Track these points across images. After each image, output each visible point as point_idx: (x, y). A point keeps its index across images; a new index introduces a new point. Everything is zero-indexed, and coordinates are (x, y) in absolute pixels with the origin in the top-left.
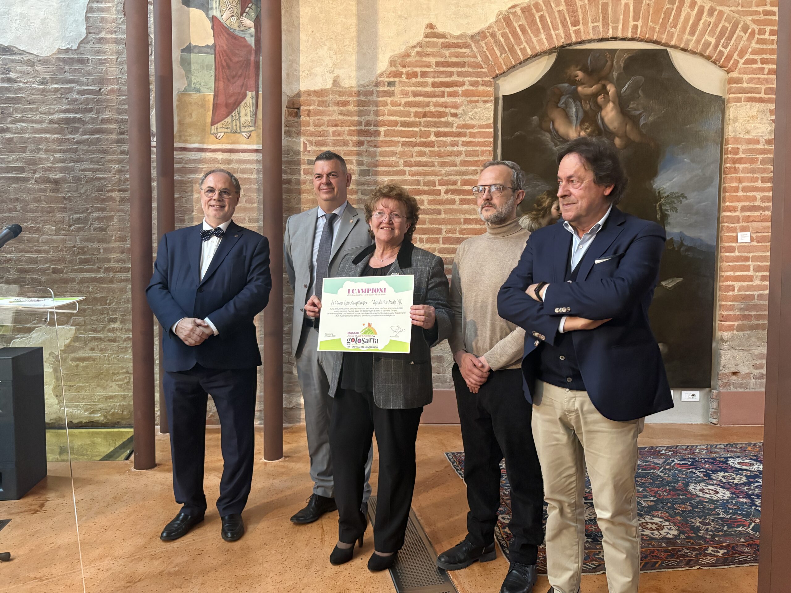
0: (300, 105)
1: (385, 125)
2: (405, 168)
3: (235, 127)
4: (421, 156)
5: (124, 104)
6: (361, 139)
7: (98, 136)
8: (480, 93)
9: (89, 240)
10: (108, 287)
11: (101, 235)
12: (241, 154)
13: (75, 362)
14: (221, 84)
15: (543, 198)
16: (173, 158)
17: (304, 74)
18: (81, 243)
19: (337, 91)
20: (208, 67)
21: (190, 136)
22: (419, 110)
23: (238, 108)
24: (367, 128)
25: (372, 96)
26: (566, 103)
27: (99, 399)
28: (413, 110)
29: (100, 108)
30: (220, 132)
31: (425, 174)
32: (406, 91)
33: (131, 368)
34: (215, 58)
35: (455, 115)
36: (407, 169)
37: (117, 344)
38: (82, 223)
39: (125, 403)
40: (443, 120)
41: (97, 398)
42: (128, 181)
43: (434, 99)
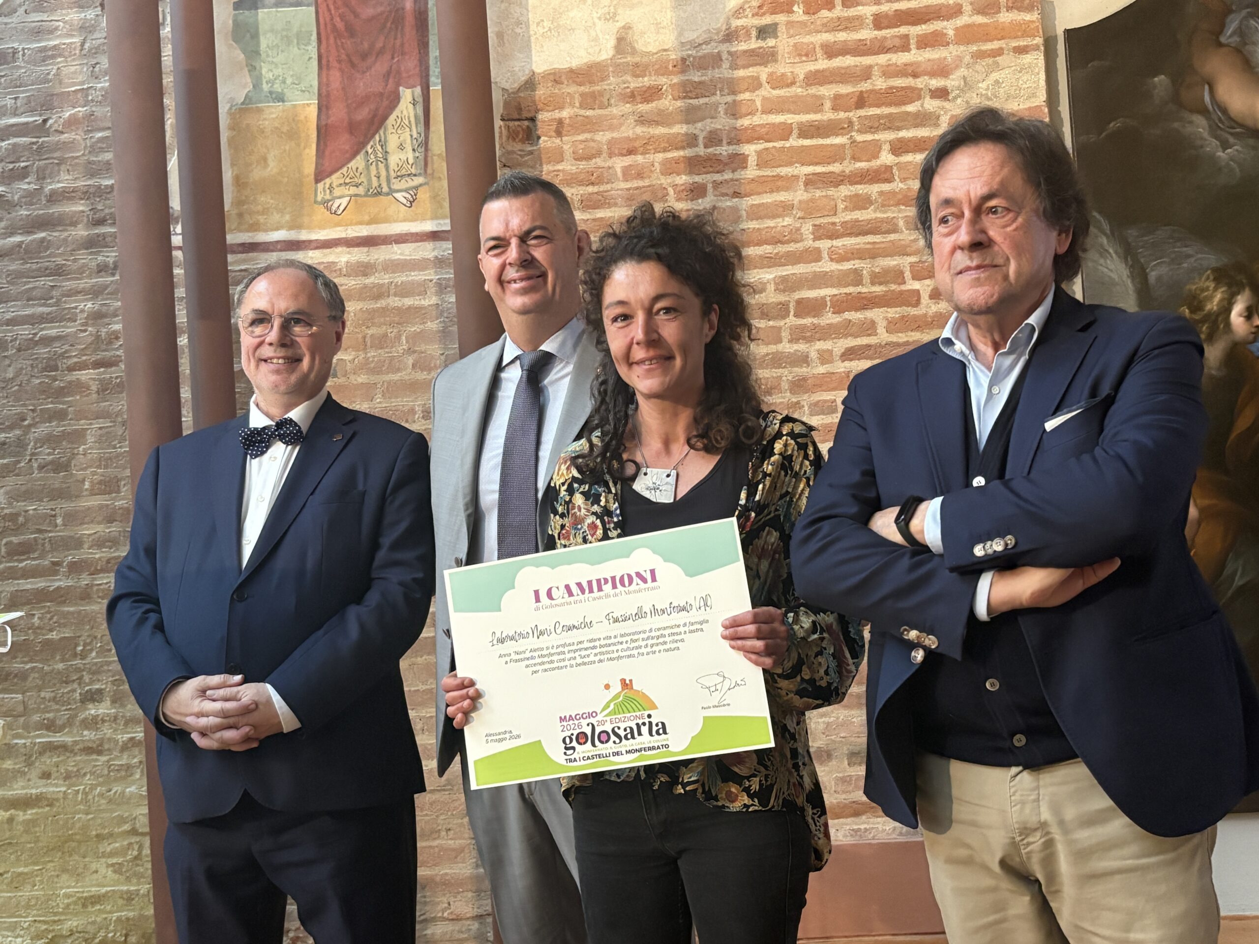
0: (537, 111)
1: (758, 139)
2: (819, 244)
3: (374, 179)
4: (860, 210)
5: (102, 151)
6: (698, 179)
7: (43, 235)
8: (1003, 29)
9: (27, 495)
10: (79, 612)
11: (56, 480)
12: (395, 247)
13: (6, 810)
14: (336, 77)
15: (1203, 290)
16: (227, 271)
17: (541, 31)
18: (10, 504)
19: (628, 64)
20: (301, 38)
21: (265, 211)
22: (845, 89)
23: (381, 132)
24: (710, 150)
25: (719, 67)
26: (1241, 32)
27: (68, 905)
28: (827, 91)
29: (47, 165)
30: (340, 198)
31: (872, 254)
32: (808, 44)
33: (145, 820)
34: (317, 13)
35: (942, 94)
36: (824, 245)
37: (104, 758)
38: (11, 456)
39: (131, 914)
40: (911, 108)
41: (62, 902)
42: (117, 338)
43: (882, 59)
